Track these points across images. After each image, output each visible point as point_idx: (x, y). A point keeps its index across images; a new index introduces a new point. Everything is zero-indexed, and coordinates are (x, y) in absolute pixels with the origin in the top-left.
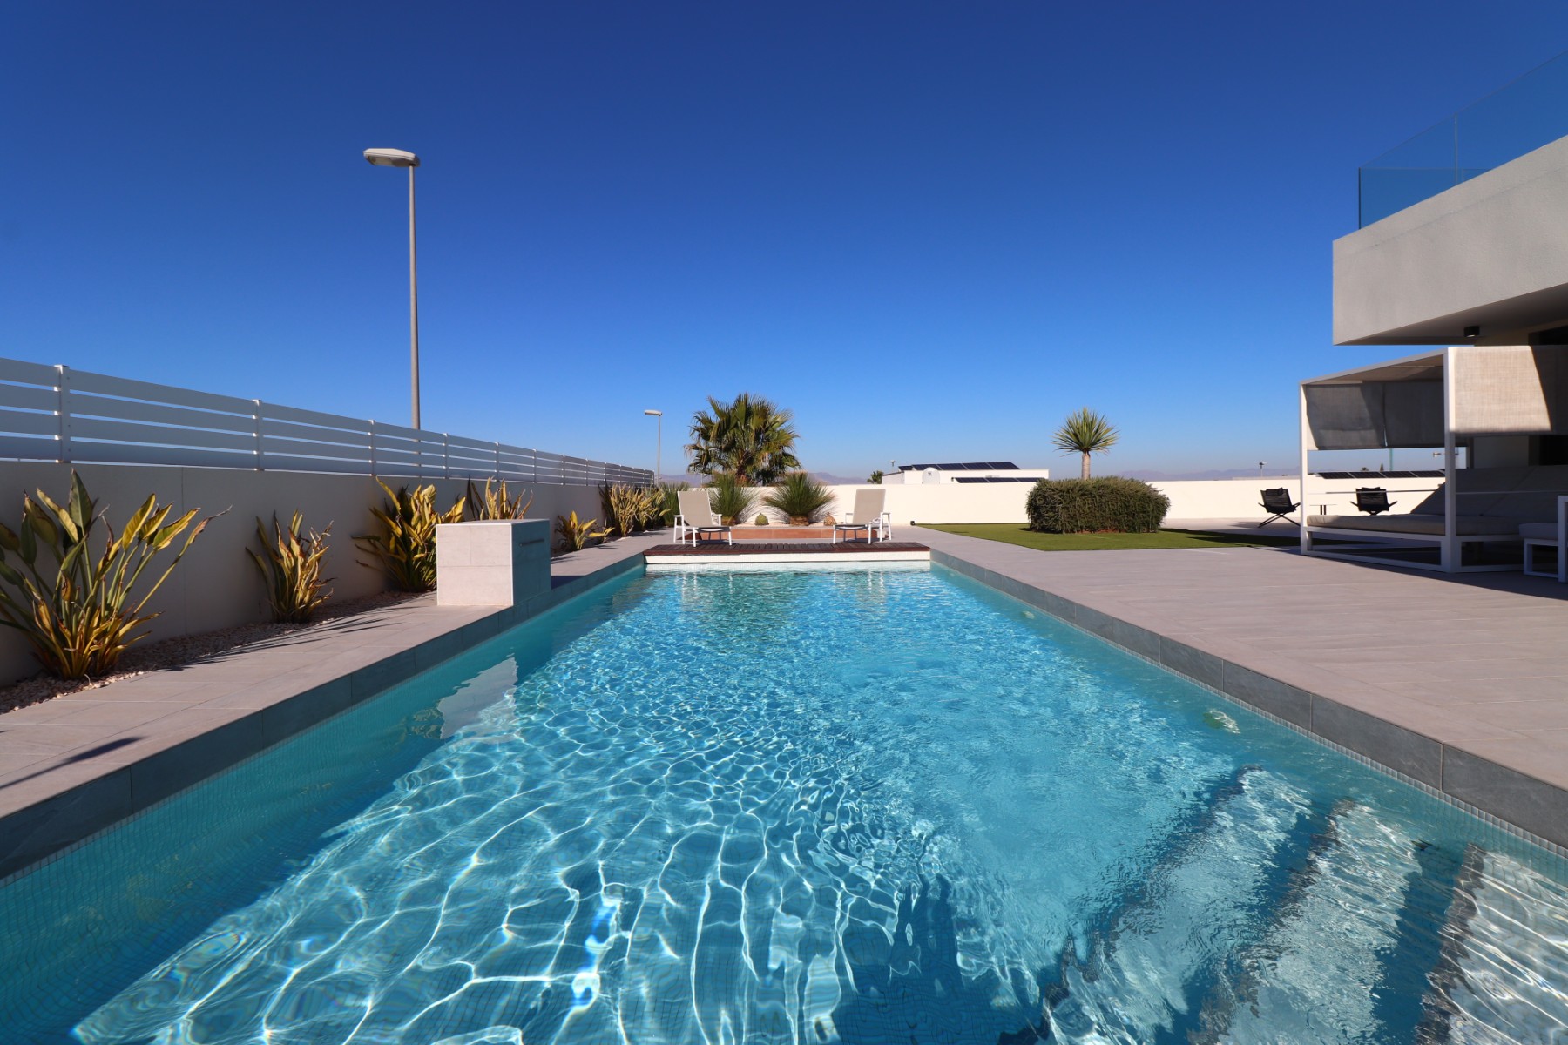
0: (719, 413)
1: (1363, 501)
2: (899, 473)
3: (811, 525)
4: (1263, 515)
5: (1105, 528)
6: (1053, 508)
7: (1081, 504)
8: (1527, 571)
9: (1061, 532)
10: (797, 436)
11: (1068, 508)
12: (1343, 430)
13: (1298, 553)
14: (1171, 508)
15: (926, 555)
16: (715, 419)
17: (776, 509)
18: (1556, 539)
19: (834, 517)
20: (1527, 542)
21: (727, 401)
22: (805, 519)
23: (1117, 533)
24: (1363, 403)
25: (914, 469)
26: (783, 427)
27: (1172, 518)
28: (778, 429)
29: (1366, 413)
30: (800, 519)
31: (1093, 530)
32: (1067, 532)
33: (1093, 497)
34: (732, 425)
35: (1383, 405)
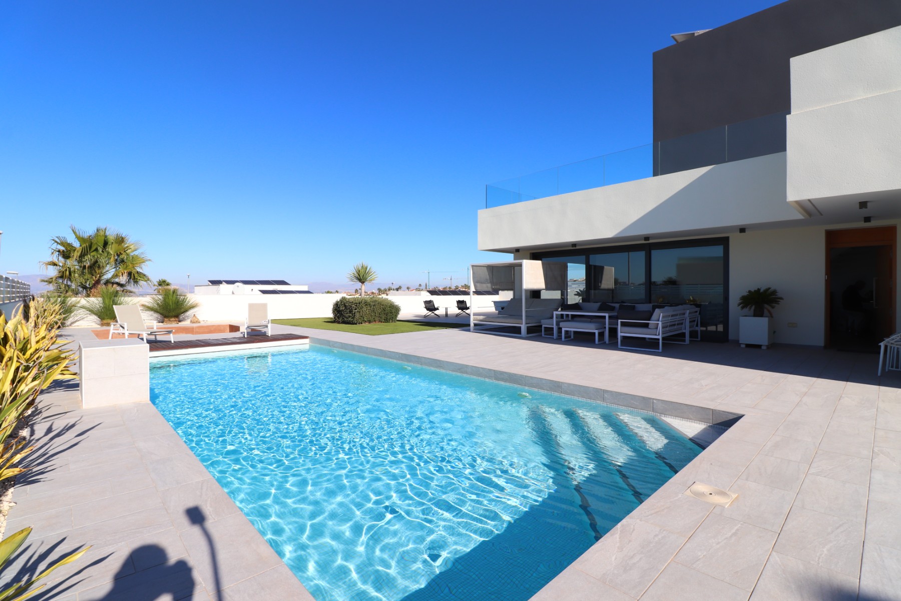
0: (81, 240)
1: (459, 306)
2: (209, 285)
3: (180, 323)
4: (425, 312)
5: (375, 321)
6: (351, 312)
7: (365, 309)
8: (543, 335)
9: (356, 324)
10: (150, 260)
11: (360, 312)
12: (482, 283)
13: (469, 331)
14: (401, 311)
15: (306, 341)
16: (76, 244)
17: (152, 313)
18: (553, 325)
19: (198, 317)
20: (543, 326)
21: (89, 230)
22: (177, 319)
23: (380, 323)
24: (487, 273)
25: (224, 283)
26: (136, 253)
27: (402, 316)
28: (132, 254)
29: (488, 277)
30: (173, 319)
31: (370, 322)
32: (359, 323)
33: (370, 307)
34: (93, 248)
35: (493, 275)
